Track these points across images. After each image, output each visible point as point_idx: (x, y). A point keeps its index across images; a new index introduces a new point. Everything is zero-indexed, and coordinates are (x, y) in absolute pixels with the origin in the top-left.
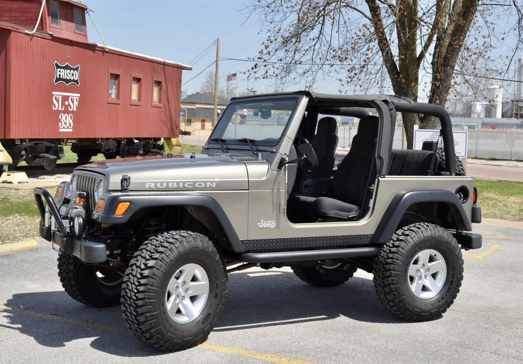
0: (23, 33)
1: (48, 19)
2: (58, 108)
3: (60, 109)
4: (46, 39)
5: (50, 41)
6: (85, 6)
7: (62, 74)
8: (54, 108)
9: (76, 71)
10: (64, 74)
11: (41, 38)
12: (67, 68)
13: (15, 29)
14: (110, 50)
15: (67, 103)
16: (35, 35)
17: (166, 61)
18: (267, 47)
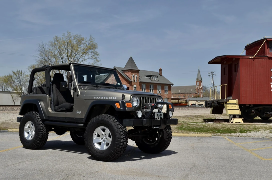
0: (248, 58)
4: (265, 59)
5: (268, 60)
11: (260, 59)
16: (256, 58)
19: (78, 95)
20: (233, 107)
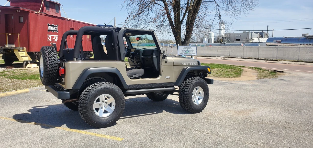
0: (34, 13)
1: (45, 8)
2: (50, 40)
3: (51, 41)
4: (44, 15)
5: (46, 16)
6: (60, 3)
7: (51, 28)
8: (48, 41)
9: (56, 27)
10: (52, 28)
11: (42, 15)
12: (52, 26)
13: (31, 12)
14: (70, 19)
15: (53, 39)
16: (39, 14)
17: (91, 23)
18: (128, 18)
19: (166, 62)
20: (22, 54)
